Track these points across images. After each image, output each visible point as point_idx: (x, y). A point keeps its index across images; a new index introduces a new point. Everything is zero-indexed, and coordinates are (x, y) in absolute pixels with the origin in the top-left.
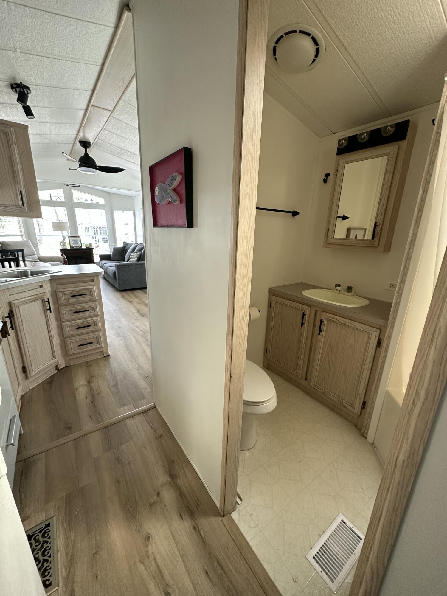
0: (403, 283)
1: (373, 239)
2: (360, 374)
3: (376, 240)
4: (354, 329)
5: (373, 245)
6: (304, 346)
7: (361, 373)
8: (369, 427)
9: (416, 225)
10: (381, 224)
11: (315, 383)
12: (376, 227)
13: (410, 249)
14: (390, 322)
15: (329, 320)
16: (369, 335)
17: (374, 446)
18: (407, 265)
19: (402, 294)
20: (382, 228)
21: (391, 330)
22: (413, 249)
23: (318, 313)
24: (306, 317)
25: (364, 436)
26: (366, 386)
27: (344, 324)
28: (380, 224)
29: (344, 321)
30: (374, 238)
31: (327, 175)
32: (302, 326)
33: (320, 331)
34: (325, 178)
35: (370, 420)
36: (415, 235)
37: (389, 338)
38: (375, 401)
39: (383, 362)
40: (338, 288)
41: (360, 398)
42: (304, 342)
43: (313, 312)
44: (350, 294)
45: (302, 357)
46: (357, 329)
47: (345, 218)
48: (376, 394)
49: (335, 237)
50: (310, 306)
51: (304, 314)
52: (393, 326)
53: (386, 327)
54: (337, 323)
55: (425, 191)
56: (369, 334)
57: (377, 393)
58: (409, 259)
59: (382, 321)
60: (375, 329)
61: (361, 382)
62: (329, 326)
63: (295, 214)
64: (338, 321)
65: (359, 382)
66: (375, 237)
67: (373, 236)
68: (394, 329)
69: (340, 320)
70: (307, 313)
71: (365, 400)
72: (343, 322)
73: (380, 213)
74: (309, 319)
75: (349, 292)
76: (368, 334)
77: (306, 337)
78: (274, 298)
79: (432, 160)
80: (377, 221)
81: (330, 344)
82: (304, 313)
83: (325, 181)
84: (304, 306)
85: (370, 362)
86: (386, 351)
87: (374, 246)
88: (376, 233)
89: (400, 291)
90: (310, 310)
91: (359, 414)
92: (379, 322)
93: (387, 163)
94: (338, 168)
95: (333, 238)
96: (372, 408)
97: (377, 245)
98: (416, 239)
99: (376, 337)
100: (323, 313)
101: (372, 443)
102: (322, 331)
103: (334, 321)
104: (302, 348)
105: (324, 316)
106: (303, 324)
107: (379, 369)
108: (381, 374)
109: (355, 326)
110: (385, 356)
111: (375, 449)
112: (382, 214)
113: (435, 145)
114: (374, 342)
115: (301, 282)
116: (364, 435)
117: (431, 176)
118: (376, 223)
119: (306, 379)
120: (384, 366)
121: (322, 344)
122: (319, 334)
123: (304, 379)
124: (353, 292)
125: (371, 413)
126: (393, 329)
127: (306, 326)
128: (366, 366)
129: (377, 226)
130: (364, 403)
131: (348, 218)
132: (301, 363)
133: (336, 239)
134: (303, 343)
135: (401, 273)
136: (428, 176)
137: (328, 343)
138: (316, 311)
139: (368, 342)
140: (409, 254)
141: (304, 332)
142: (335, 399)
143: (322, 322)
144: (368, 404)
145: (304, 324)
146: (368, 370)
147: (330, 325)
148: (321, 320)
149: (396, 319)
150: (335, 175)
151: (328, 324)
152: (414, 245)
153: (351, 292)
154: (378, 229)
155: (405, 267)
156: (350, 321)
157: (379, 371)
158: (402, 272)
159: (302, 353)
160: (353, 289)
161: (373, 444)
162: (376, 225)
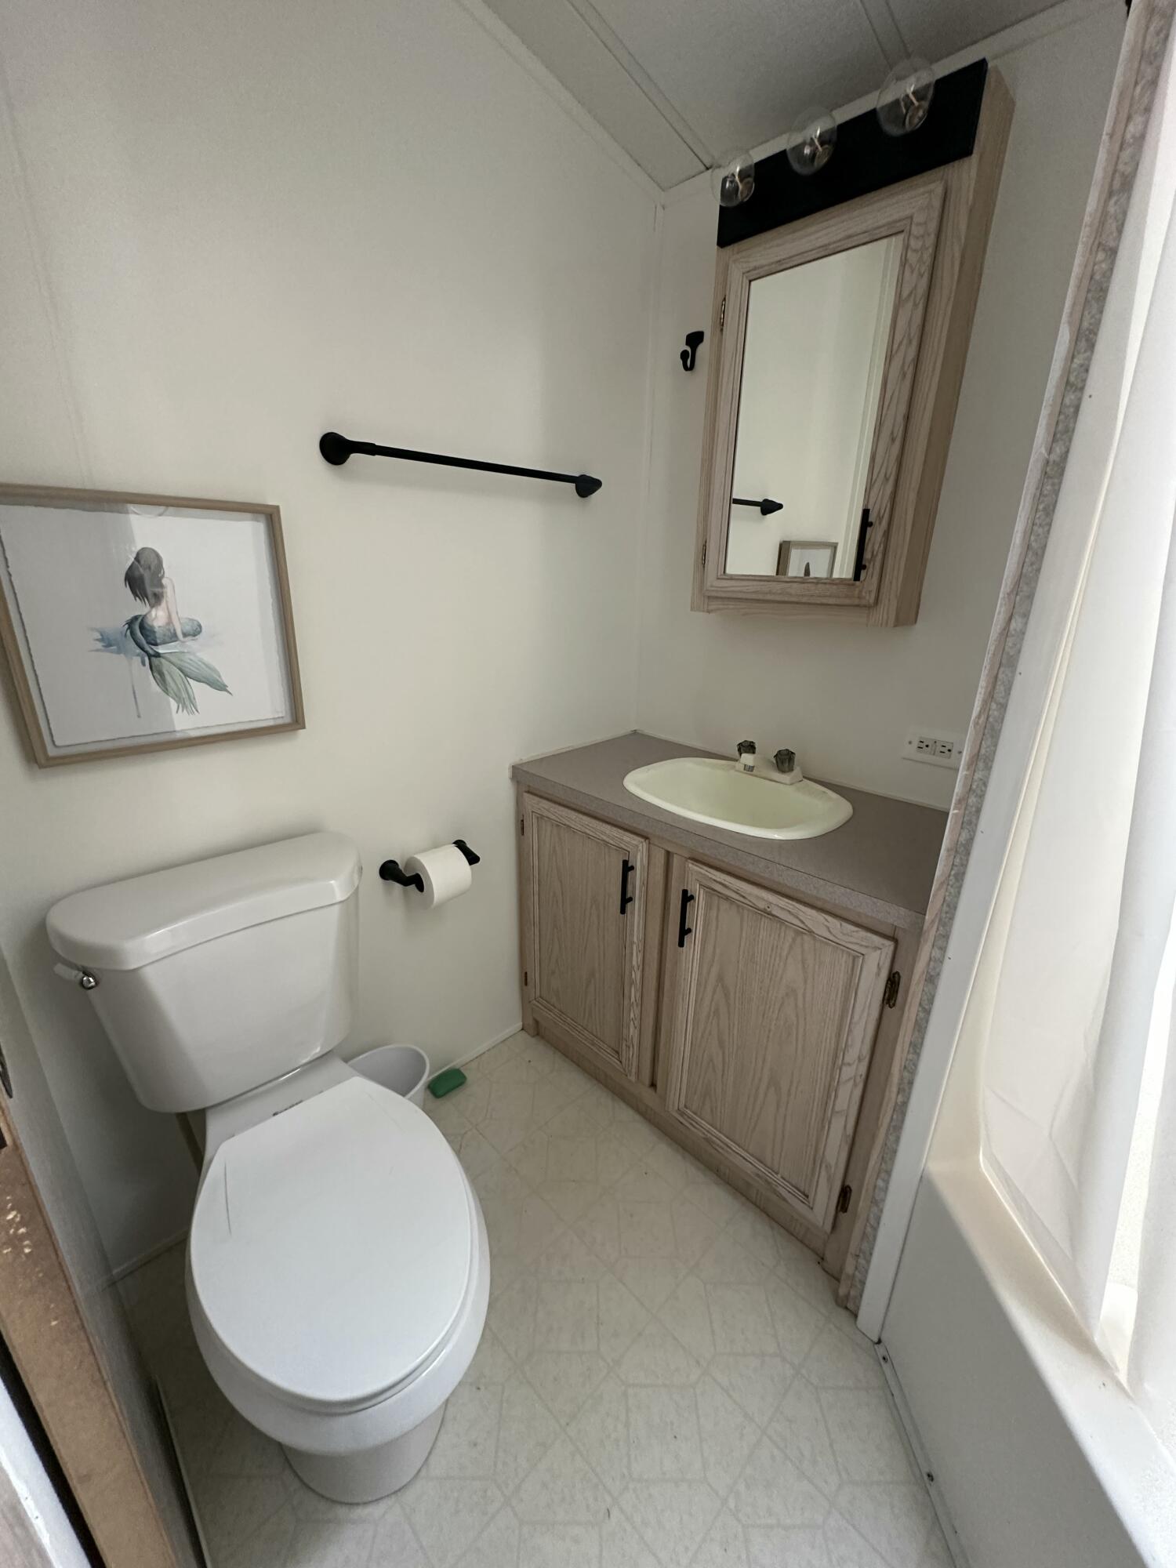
0: (981, 765)
1: (857, 577)
2: (829, 1096)
3: (870, 578)
4: (798, 933)
5: (859, 598)
6: (637, 976)
7: (831, 1090)
8: (863, 1283)
9: (1041, 507)
10: (886, 516)
11: (682, 1106)
12: (869, 530)
13: (1010, 619)
14: (933, 922)
15: (711, 892)
16: (854, 958)
17: (881, 1351)
18: (1000, 688)
19: (978, 811)
20: (887, 534)
21: (936, 953)
22: (1026, 615)
23: (676, 861)
24: (637, 877)
25: (846, 1308)
26: (849, 1140)
27: (764, 911)
28: (880, 519)
29: (763, 899)
30: (863, 574)
31: (695, 339)
32: (623, 911)
33: (684, 932)
34: (689, 349)
35: (868, 1262)
36: (1035, 553)
37: (932, 979)
38: (883, 1200)
39: (911, 1070)
40: (747, 759)
41: (830, 1179)
42: (634, 963)
43: (659, 859)
44: (786, 778)
45: (634, 1013)
46: (811, 932)
47: (769, 507)
48: (883, 1175)
49: (728, 571)
50: (646, 838)
51: (627, 868)
52: (946, 937)
53: (919, 932)
54: (738, 906)
55: (1086, 338)
56: (856, 958)
57: (889, 1173)
58: (1007, 661)
59: (903, 911)
60: (876, 939)
61: (830, 1123)
62: (714, 913)
63: (586, 486)
64: (742, 899)
65: (824, 1122)
66: (864, 567)
67: (860, 566)
68: (950, 953)
69: (750, 894)
70: (639, 861)
71: (847, 1183)
72: (762, 905)
73: (882, 475)
74: (646, 884)
75: (783, 771)
76: (849, 954)
77: (641, 947)
78: (531, 801)
79: (1121, 167)
80: (870, 507)
81: (720, 978)
82: (625, 863)
83: (688, 361)
84: (628, 838)
85: (860, 1060)
86: (921, 1027)
87: (864, 602)
88: (867, 555)
89: (972, 800)
90: (649, 850)
91: (828, 1227)
92: (893, 915)
93: (904, 263)
94: (725, 299)
95: (724, 576)
96: (872, 1221)
97: (872, 601)
98: (1038, 570)
99: (879, 968)
100: (691, 865)
101: (876, 1340)
102: (689, 931)
103: (727, 898)
104: (632, 983)
105: (696, 877)
106: (625, 900)
107: (895, 1089)
108: (902, 1109)
109: (803, 922)
110: (916, 1047)
111: (886, 1367)
112: (887, 479)
113: (1136, 83)
114: (872, 985)
115: (635, 732)
116: (848, 1305)
117: (1113, 253)
118: (866, 513)
119: (653, 1085)
120: (911, 1083)
121: (695, 976)
122: (681, 944)
123: (647, 1082)
124: (797, 770)
125: (869, 1237)
126: (943, 949)
127: (636, 907)
128: (848, 1072)
129: (871, 524)
130: (845, 1193)
131: (780, 507)
132: (633, 1031)
133: (732, 578)
134: (632, 967)
135: (976, 724)
136: (1101, 256)
137: (715, 970)
138: (668, 854)
139: (851, 987)
140: (1010, 642)
141: (632, 930)
142: (749, 1168)
143: (687, 898)
144: (860, 1202)
145: (631, 899)
146: (855, 1085)
147: (718, 909)
148: (685, 892)
149: (955, 908)
150: (718, 330)
151: (709, 907)
152: (1030, 597)
153: (791, 769)
154: (875, 536)
155: (990, 696)
156: (783, 902)
157: (894, 1096)
158: (979, 717)
159: (633, 999)
160: (796, 758)
161: (879, 1342)
162: (866, 523)
